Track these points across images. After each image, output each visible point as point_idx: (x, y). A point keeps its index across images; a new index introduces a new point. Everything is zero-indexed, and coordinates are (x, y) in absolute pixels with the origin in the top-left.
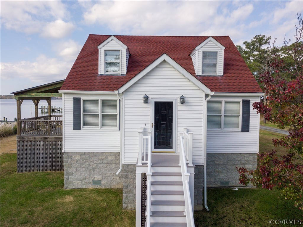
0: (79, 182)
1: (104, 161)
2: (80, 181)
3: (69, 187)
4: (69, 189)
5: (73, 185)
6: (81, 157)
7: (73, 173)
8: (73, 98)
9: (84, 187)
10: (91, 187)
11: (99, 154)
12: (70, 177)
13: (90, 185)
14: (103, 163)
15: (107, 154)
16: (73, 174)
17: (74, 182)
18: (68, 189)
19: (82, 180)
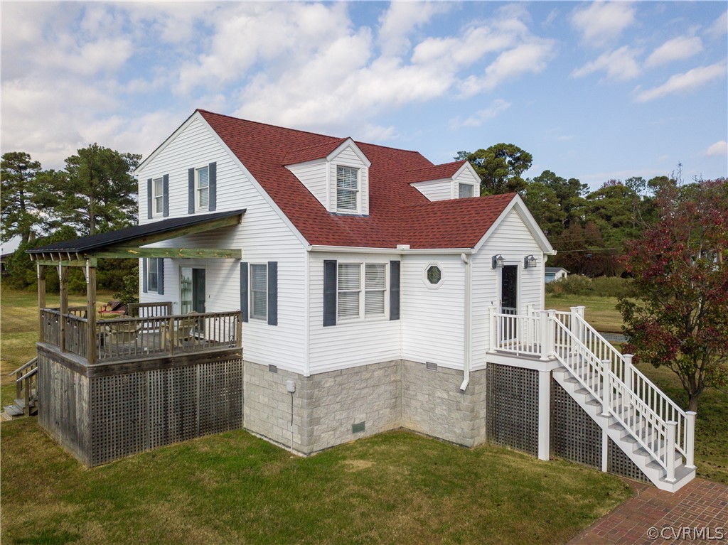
0: (331, 435)
1: (369, 381)
2: (333, 432)
3: (315, 449)
4: (315, 454)
5: (321, 443)
6: (335, 381)
7: (320, 418)
8: (325, 261)
9: (338, 442)
10: (350, 438)
11: (362, 369)
12: (316, 428)
13: (349, 436)
14: (369, 386)
15: (373, 368)
16: (322, 420)
17: (323, 435)
18: (313, 455)
19: (335, 430)
